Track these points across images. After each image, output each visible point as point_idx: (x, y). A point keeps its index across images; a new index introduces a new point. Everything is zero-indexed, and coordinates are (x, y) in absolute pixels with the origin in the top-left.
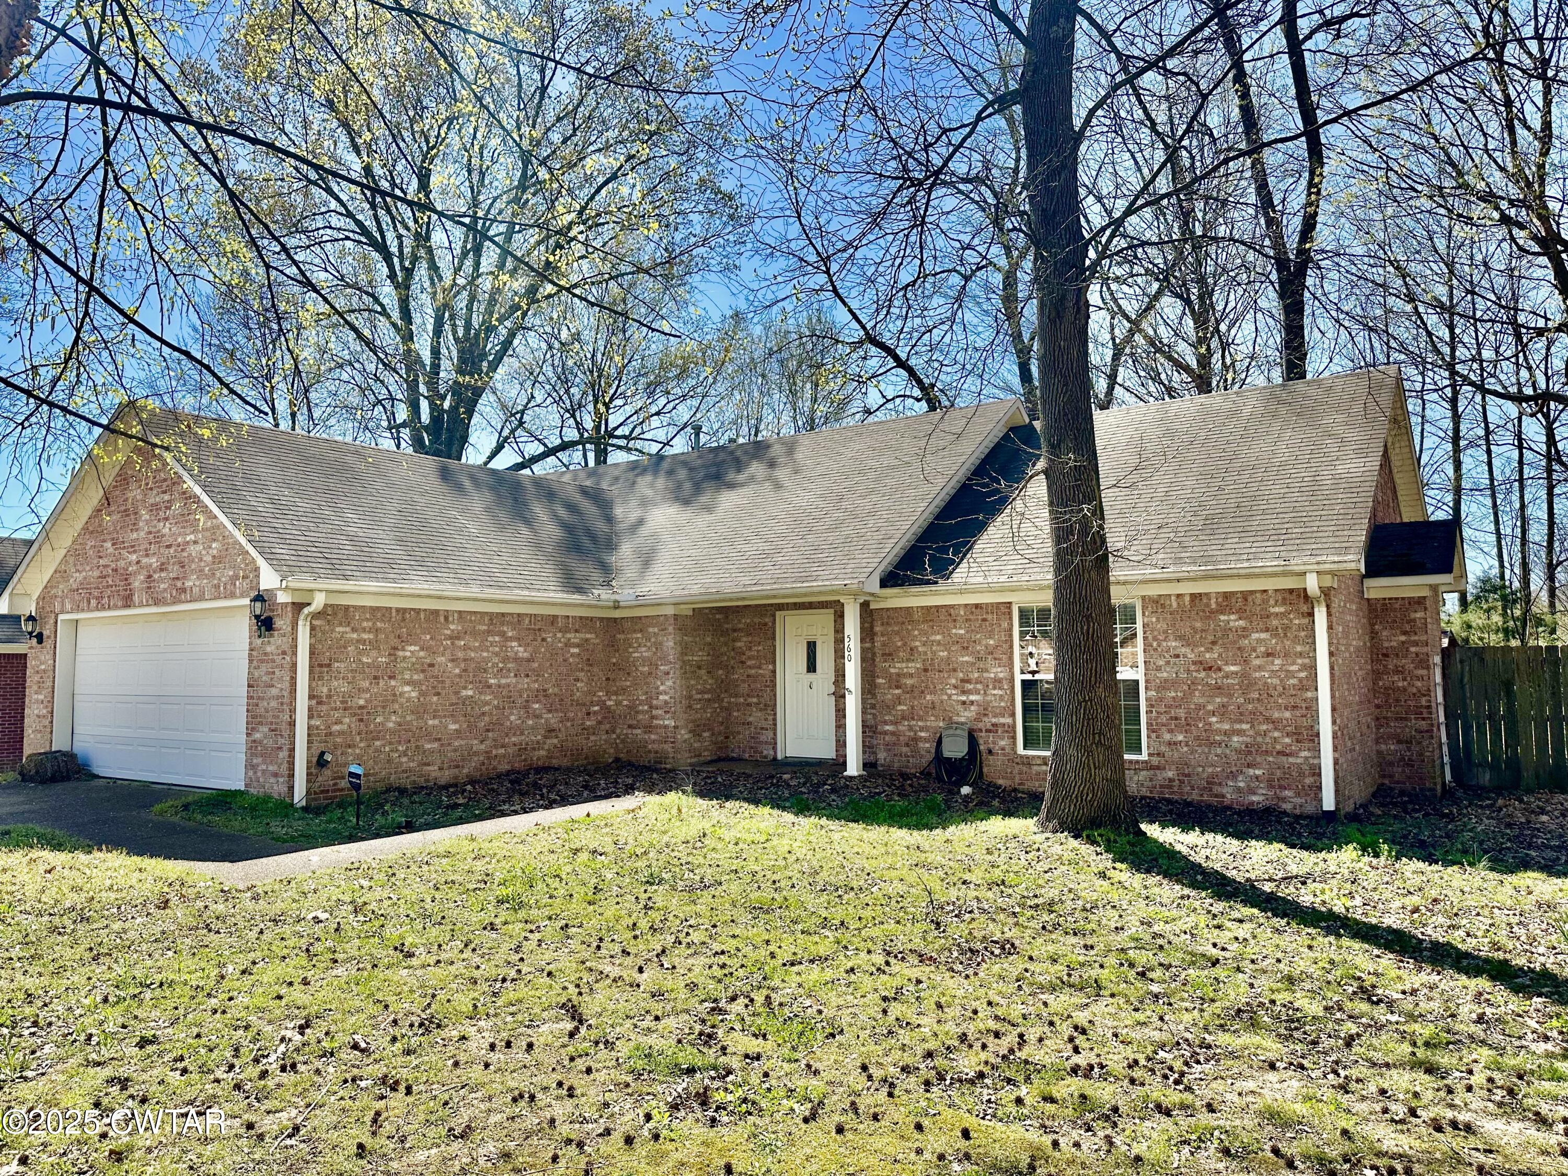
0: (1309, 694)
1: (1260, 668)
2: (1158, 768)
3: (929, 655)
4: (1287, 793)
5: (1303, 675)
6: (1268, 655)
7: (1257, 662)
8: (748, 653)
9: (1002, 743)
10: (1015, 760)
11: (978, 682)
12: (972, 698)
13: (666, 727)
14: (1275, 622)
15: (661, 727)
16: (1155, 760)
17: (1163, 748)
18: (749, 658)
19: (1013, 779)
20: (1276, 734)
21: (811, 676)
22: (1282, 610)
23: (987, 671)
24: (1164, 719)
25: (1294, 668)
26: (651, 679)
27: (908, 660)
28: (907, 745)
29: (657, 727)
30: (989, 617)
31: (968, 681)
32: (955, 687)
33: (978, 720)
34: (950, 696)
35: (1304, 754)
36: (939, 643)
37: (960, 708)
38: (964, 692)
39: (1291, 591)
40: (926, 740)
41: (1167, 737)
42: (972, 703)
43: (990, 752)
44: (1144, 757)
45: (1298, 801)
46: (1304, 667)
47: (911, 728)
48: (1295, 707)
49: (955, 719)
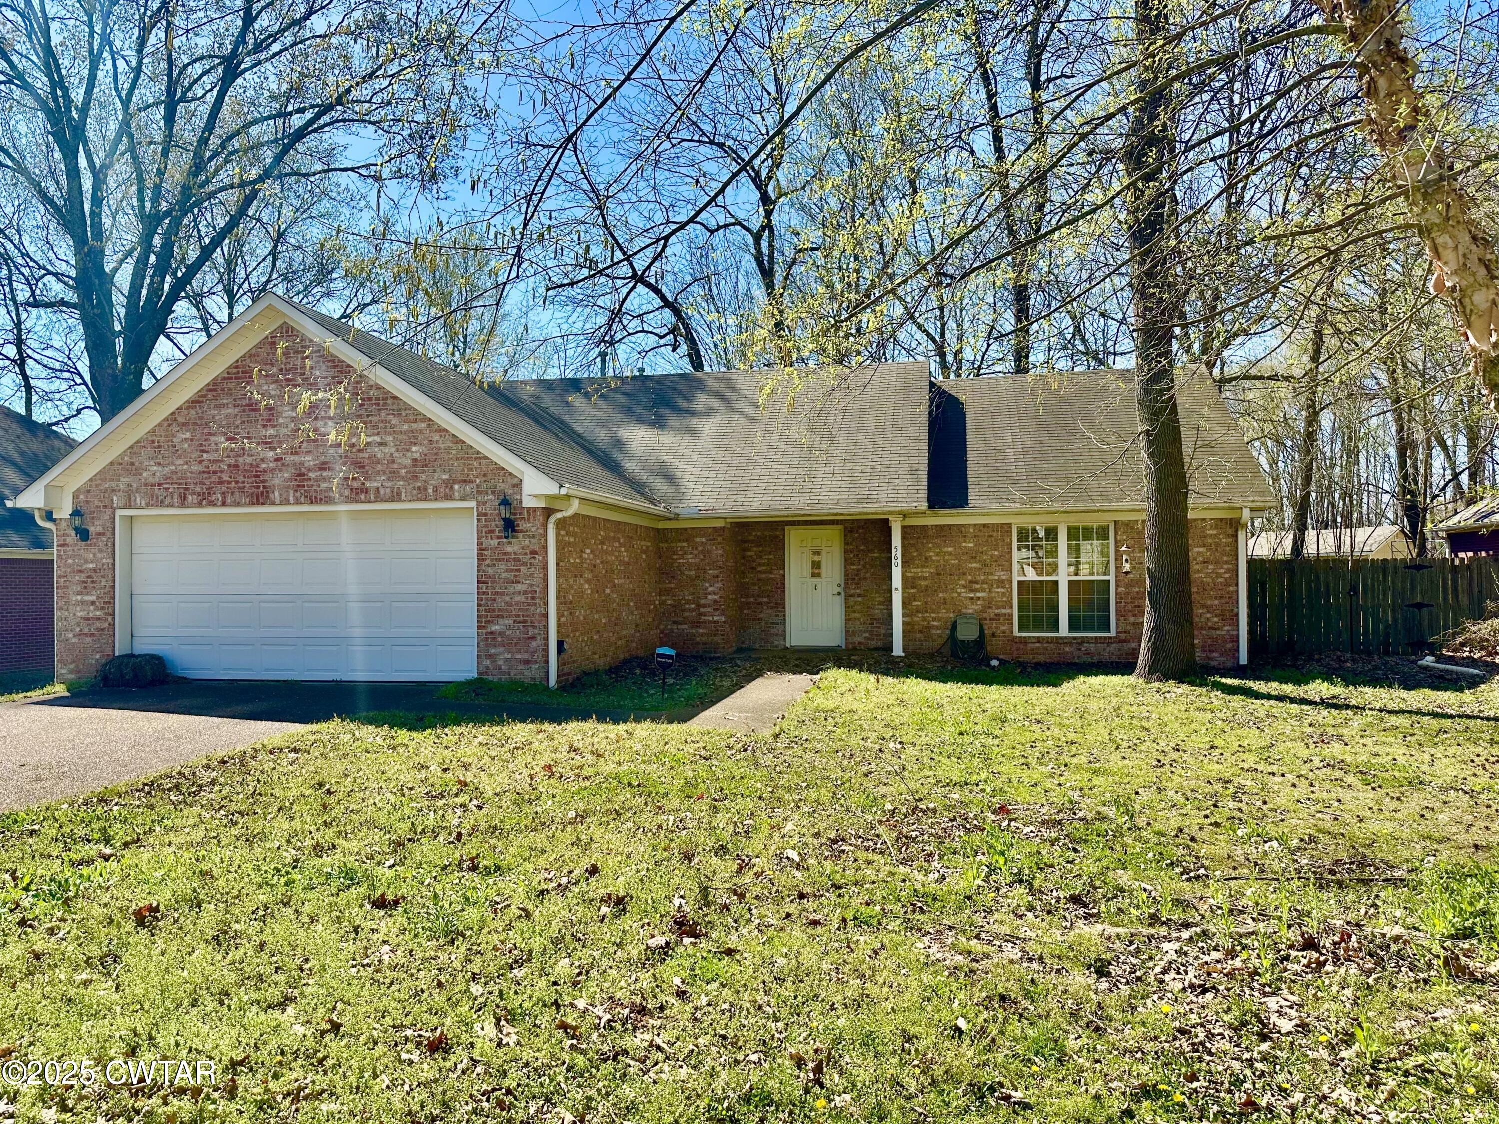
0: (1231, 589)
1: (1198, 572)
2: (1125, 641)
3: (942, 562)
4: (1215, 655)
5: (1227, 576)
6: (1205, 562)
7: (1197, 567)
8: (759, 561)
9: (1004, 628)
10: (1014, 640)
11: (983, 582)
12: (978, 595)
13: (715, 622)
14: (1210, 540)
15: (710, 622)
16: (1123, 636)
17: (1128, 628)
18: (760, 565)
19: (1011, 654)
20: (1208, 616)
21: (816, 581)
22: (1215, 532)
23: (992, 574)
24: (1129, 607)
25: (1222, 571)
26: (697, 582)
27: (923, 567)
28: (921, 632)
29: (704, 622)
30: (995, 534)
31: (976, 583)
32: (964, 587)
33: (983, 611)
34: (959, 594)
35: (1226, 628)
36: (950, 553)
37: (968, 602)
38: (972, 591)
39: (1221, 519)
40: (937, 628)
41: (1132, 619)
42: (979, 599)
43: (993, 635)
44: (1113, 633)
45: (1222, 659)
46: (1228, 571)
47: (924, 619)
48: (1221, 598)
49: (964, 611)
